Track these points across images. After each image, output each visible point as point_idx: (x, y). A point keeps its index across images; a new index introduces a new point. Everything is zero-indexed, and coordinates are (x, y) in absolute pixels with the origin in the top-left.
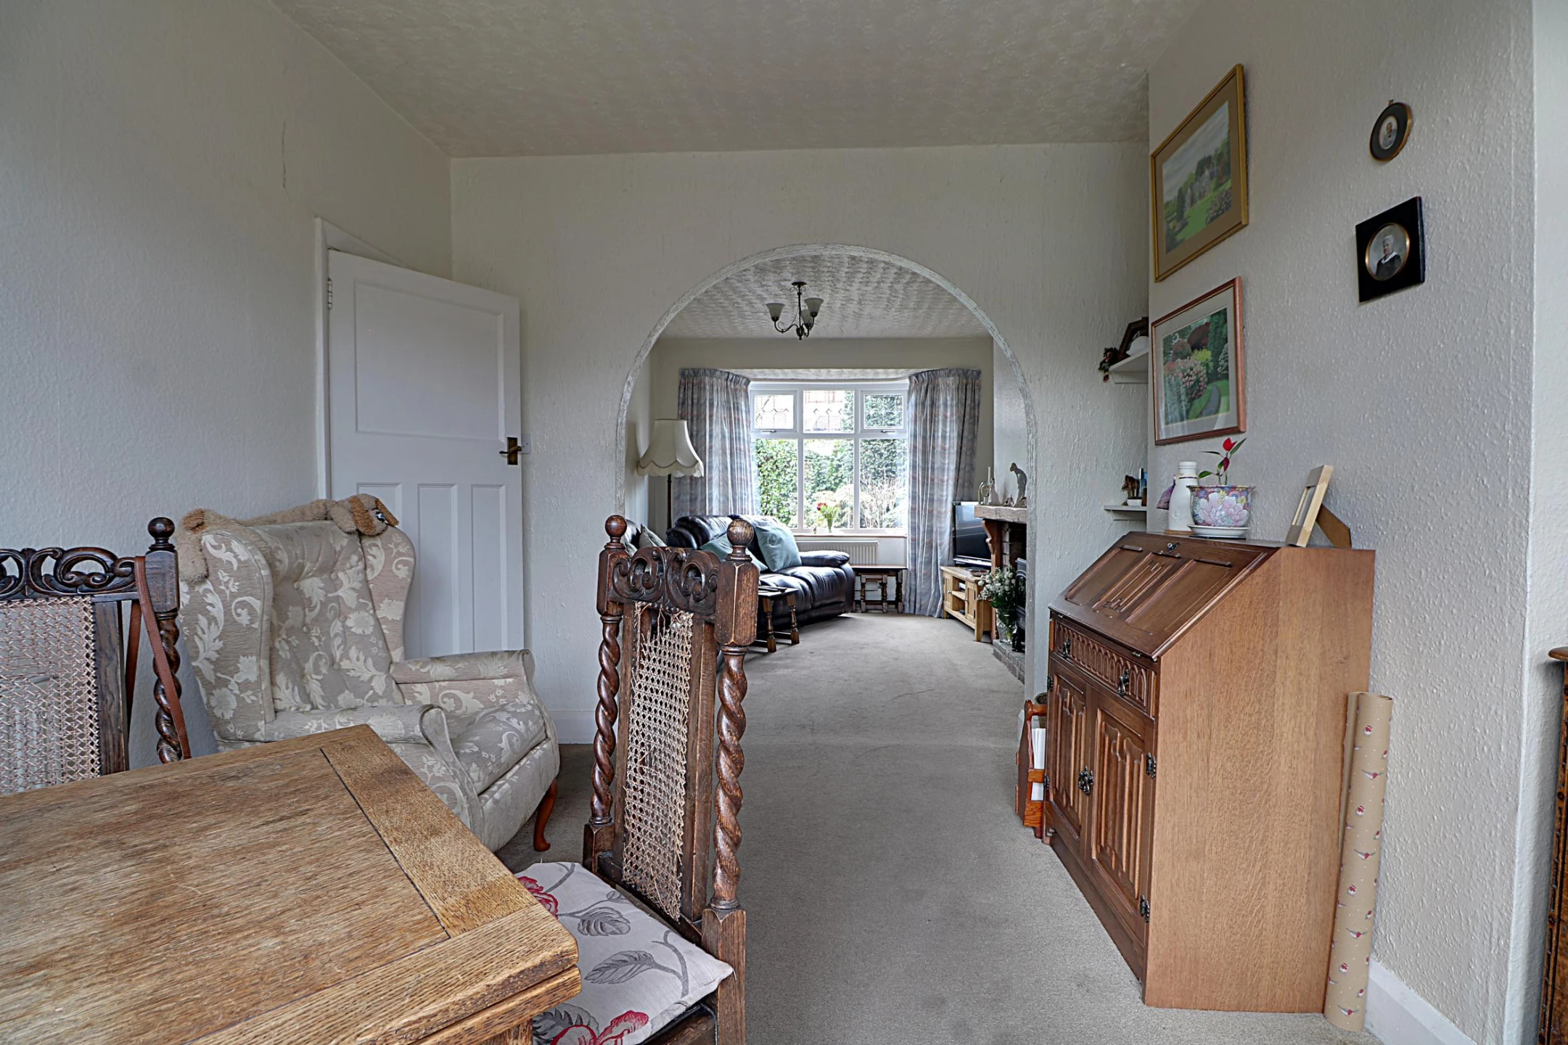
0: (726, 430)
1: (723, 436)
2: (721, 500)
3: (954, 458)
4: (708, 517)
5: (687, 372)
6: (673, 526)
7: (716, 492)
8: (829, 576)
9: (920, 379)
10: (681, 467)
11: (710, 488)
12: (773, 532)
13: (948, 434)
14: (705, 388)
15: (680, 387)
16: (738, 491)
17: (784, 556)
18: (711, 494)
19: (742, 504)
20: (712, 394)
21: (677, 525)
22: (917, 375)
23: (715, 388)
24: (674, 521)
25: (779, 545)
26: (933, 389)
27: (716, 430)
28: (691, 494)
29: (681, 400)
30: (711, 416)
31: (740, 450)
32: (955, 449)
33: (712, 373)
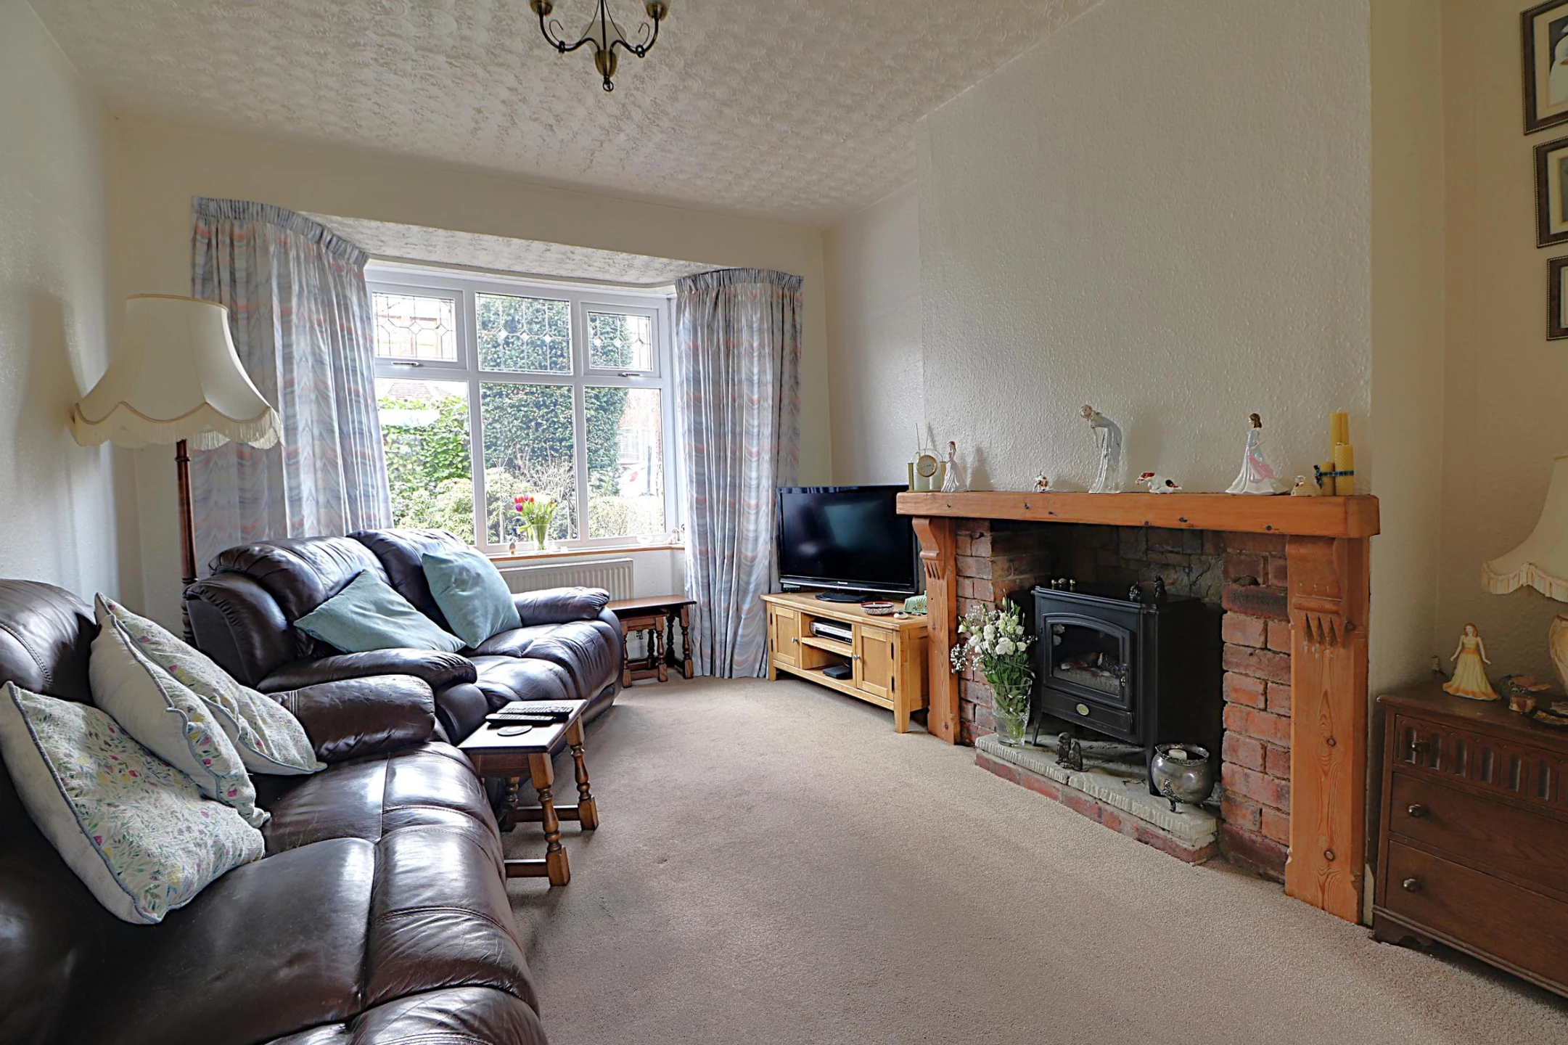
0: (325, 349)
1: (319, 362)
2: (322, 499)
3: (768, 416)
4: (303, 541)
5: (213, 206)
6: (203, 573)
7: (307, 484)
8: (592, 641)
9: (701, 284)
10: (220, 422)
11: (295, 474)
12: (460, 562)
13: (756, 378)
14: (266, 249)
15: (194, 240)
16: (360, 479)
17: (491, 610)
18: (296, 488)
19: (368, 507)
20: (284, 263)
21: (215, 572)
22: (695, 278)
23: (292, 254)
24: (205, 559)
25: (478, 589)
26: (728, 302)
27: (301, 346)
28: (242, 490)
29: (199, 271)
30: (286, 314)
31: (357, 395)
32: (770, 402)
33: (284, 218)
